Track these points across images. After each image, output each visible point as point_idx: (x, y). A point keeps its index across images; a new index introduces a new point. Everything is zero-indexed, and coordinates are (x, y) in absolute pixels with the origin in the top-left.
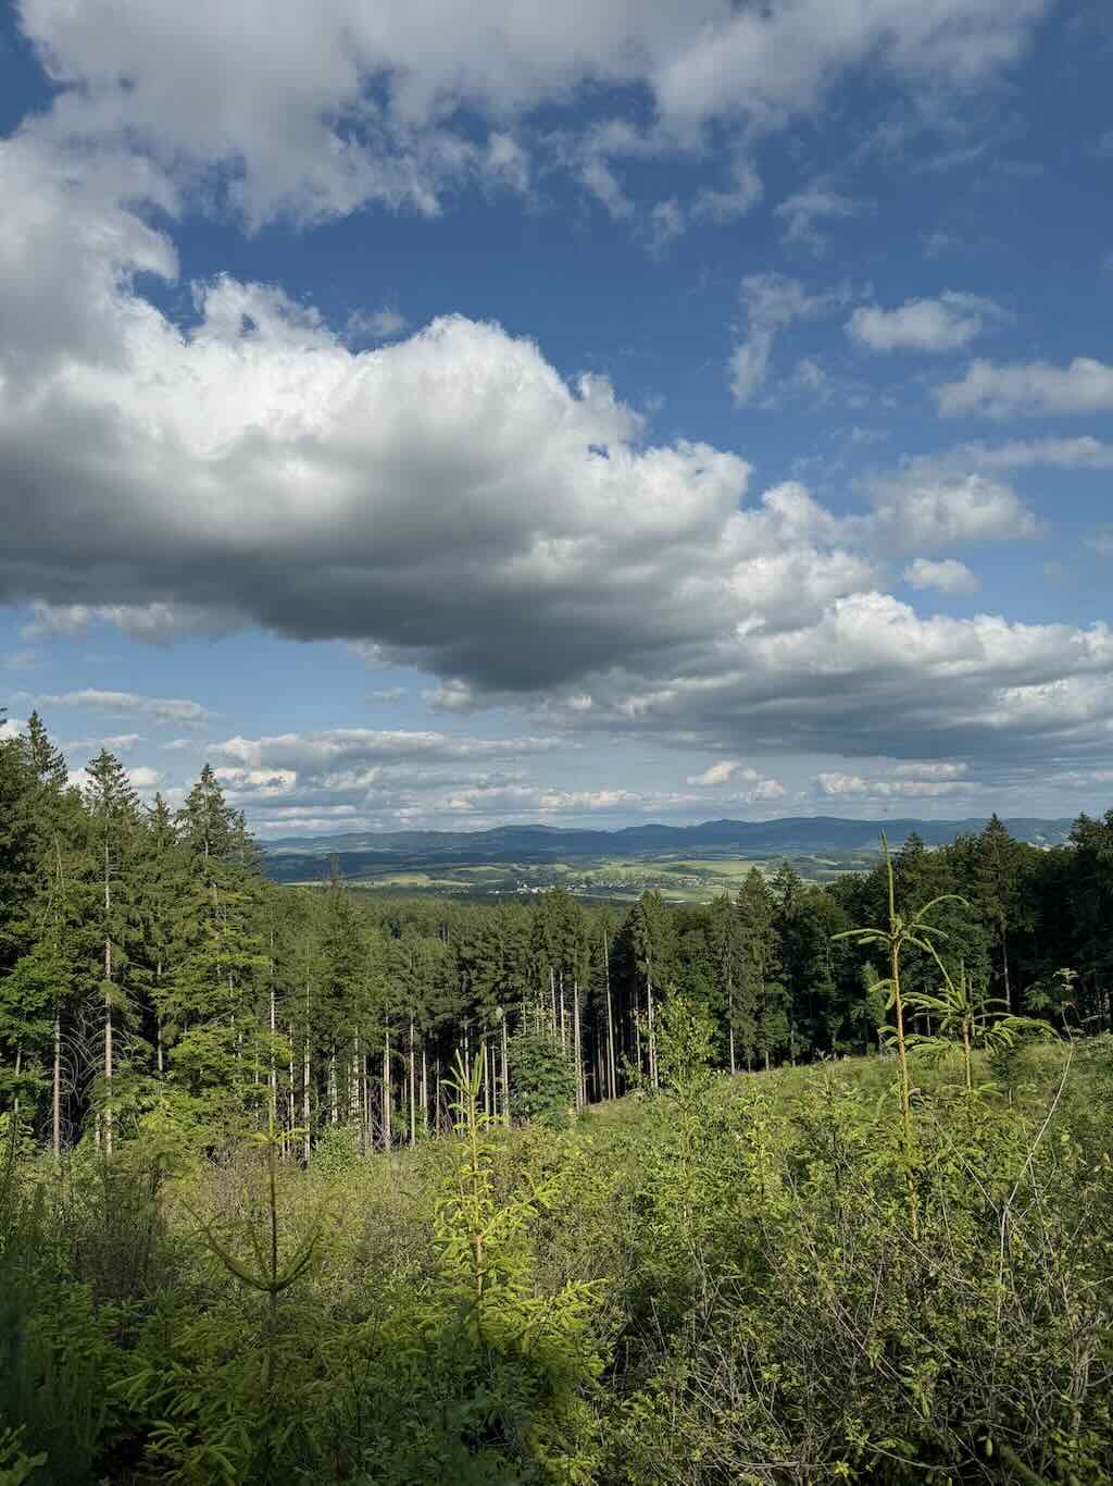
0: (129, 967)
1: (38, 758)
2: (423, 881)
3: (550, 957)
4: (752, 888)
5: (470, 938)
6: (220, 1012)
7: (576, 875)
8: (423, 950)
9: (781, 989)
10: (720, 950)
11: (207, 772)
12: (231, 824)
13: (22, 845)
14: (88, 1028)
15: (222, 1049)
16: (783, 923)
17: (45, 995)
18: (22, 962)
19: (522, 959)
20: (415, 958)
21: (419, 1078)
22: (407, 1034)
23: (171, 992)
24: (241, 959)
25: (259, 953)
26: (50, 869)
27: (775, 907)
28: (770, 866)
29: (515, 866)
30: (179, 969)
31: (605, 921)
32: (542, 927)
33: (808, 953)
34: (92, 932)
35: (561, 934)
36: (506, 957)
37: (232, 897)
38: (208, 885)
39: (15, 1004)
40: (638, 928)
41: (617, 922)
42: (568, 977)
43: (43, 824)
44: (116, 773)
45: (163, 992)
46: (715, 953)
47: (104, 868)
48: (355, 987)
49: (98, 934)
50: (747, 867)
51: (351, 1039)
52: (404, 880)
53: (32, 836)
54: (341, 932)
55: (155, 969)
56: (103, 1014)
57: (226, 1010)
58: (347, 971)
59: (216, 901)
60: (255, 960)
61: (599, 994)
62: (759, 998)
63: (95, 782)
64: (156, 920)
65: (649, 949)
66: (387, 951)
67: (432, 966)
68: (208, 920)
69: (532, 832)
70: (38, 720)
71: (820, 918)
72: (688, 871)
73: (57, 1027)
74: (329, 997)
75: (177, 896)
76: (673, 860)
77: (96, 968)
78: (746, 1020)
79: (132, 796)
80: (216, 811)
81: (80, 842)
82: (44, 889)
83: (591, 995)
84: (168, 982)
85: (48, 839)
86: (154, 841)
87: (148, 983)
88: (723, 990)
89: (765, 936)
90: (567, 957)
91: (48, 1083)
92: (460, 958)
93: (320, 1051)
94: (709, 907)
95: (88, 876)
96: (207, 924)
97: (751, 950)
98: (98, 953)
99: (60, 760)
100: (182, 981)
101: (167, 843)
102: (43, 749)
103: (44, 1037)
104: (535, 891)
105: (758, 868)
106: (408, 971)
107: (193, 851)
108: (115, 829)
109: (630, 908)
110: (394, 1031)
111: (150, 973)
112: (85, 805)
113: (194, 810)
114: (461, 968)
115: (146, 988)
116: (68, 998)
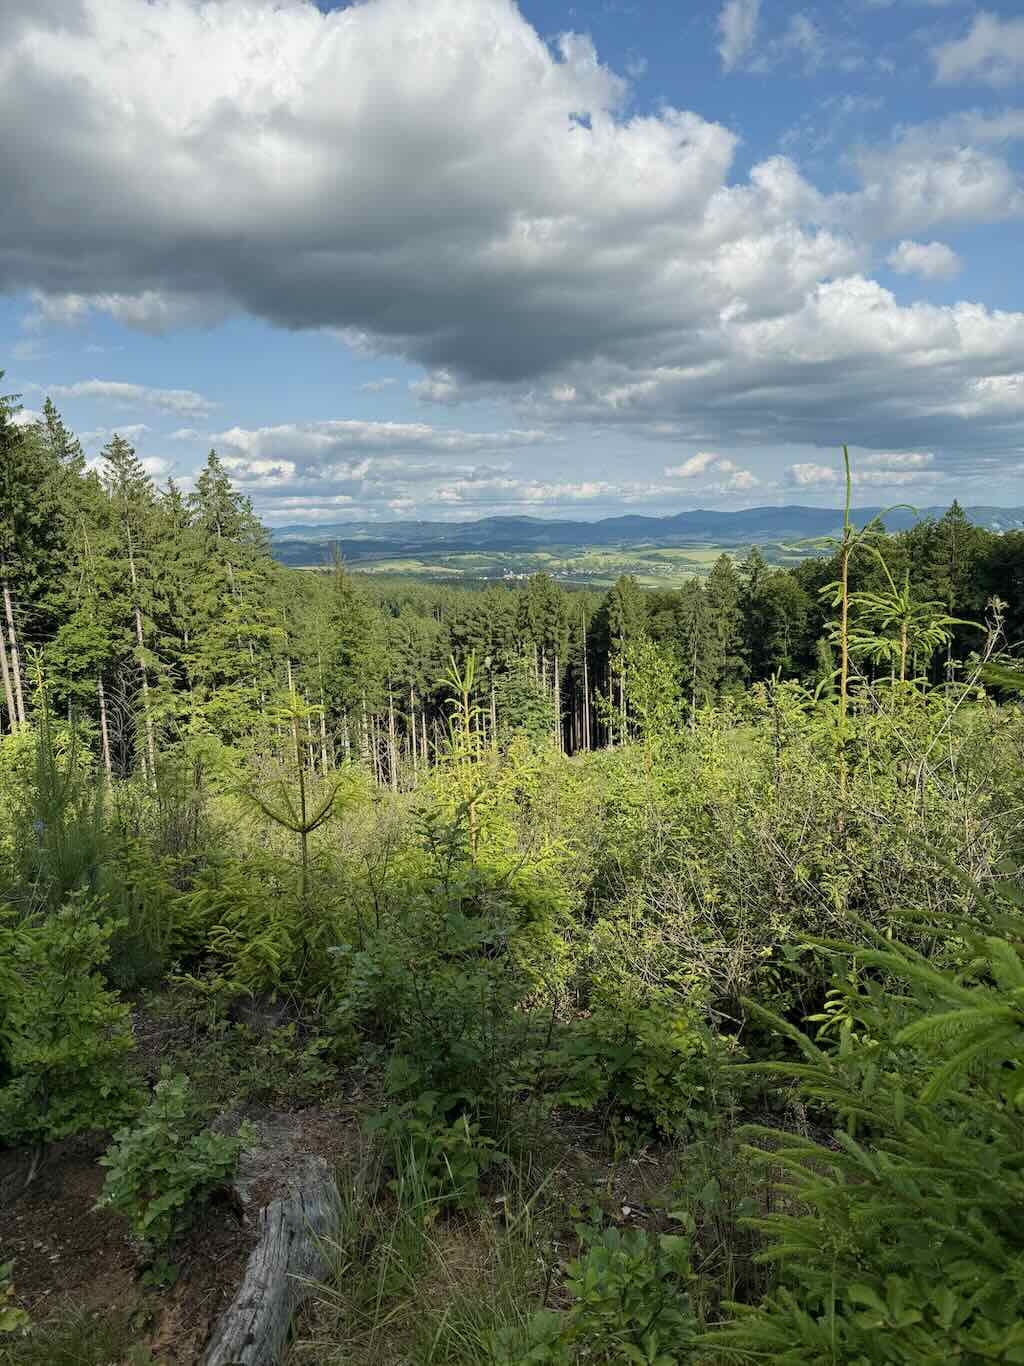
0: (158, 635)
1: (57, 443)
2: (415, 566)
3: (534, 635)
4: (721, 573)
5: (462, 617)
6: (243, 675)
7: (557, 563)
8: (420, 628)
9: (741, 662)
10: (688, 629)
11: (213, 459)
12: (238, 506)
13: (51, 524)
14: (128, 687)
15: (248, 706)
16: (747, 604)
17: (86, 658)
18: (63, 629)
19: (509, 635)
20: (412, 634)
21: (420, 735)
22: (409, 699)
23: (198, 657)
24: (258, 630)
25: (274, 626)
26: (79, 547)
27: (741, 589)
28: (738, 554)
29: (502, 554)
30: (204, 637)
31: (583, 602)
32: (527, 608)
33: (768, 629)
34: (122, 603)
35: (544, 614)
36: (495, 635)
37: (245, 575)
38: (223, 563)
39: (62, 666)
40: (613, 610)
41: (595, 604)
42: (550, 652)
43: (68, 505)
44: (131, 458)
45: (191, 657)
46: (684, 631)
47: (127, 547)
48: (360, 658)
49: (128, 606)
50: (717, 554)
51: (359, 701)
52: (399, 567)
53: (58, 516)
54: (346, 609)
55: (183, 639)
56: (140, 675)
57: (247, 674)
58: (353, 644)
59: (231, 579)
60: (272, 631)
61: (578, 667)
62: (720, 669)
63: (112, 466)
64: (179, 594)
65: (623, 628)
66: (387, 628)
67: (427, 641)
68: (226, 596)
69: (518, 523)
70: (52, 406)
71: (782, 599)
72: (663, 559)
73: (101, 686)
74: (339, 665)
75: (197, 573)
76: (647, 548)
77: (129, 635)
78: (707, 688)
79: (146, 480)
80: (224, 495)
81: (104, 521)
82: (76, 565)
83: (570, 668)
84: (195, 649)
85: (74, 520)
86: (171, 523)
87: (177, 650)
88: (688, 663)
89: (730, 615)
90: (549, 635)
91: (97, 732)
92: (453, 635)
93: (333, 710)
94: (681, 591)
95: (113, 553)
96: (226, 598)
97: (716, 628)
98: (130, 622)
99: (77, 444)
100: (206, 648)
101: (183, 525)
102: (60, 435)
103: (92, 695)
104: (520, 577)
105: (728, 555)
106: (407, 645)
107: (207, 532)
108: (133, 511)
109: (606, 592)
110: (398, 694)
111: (178, 641)
112: (104, 488)
113: (204, 494)
114: (453, 643)
115: (175, 653)
116: (107, 661)
